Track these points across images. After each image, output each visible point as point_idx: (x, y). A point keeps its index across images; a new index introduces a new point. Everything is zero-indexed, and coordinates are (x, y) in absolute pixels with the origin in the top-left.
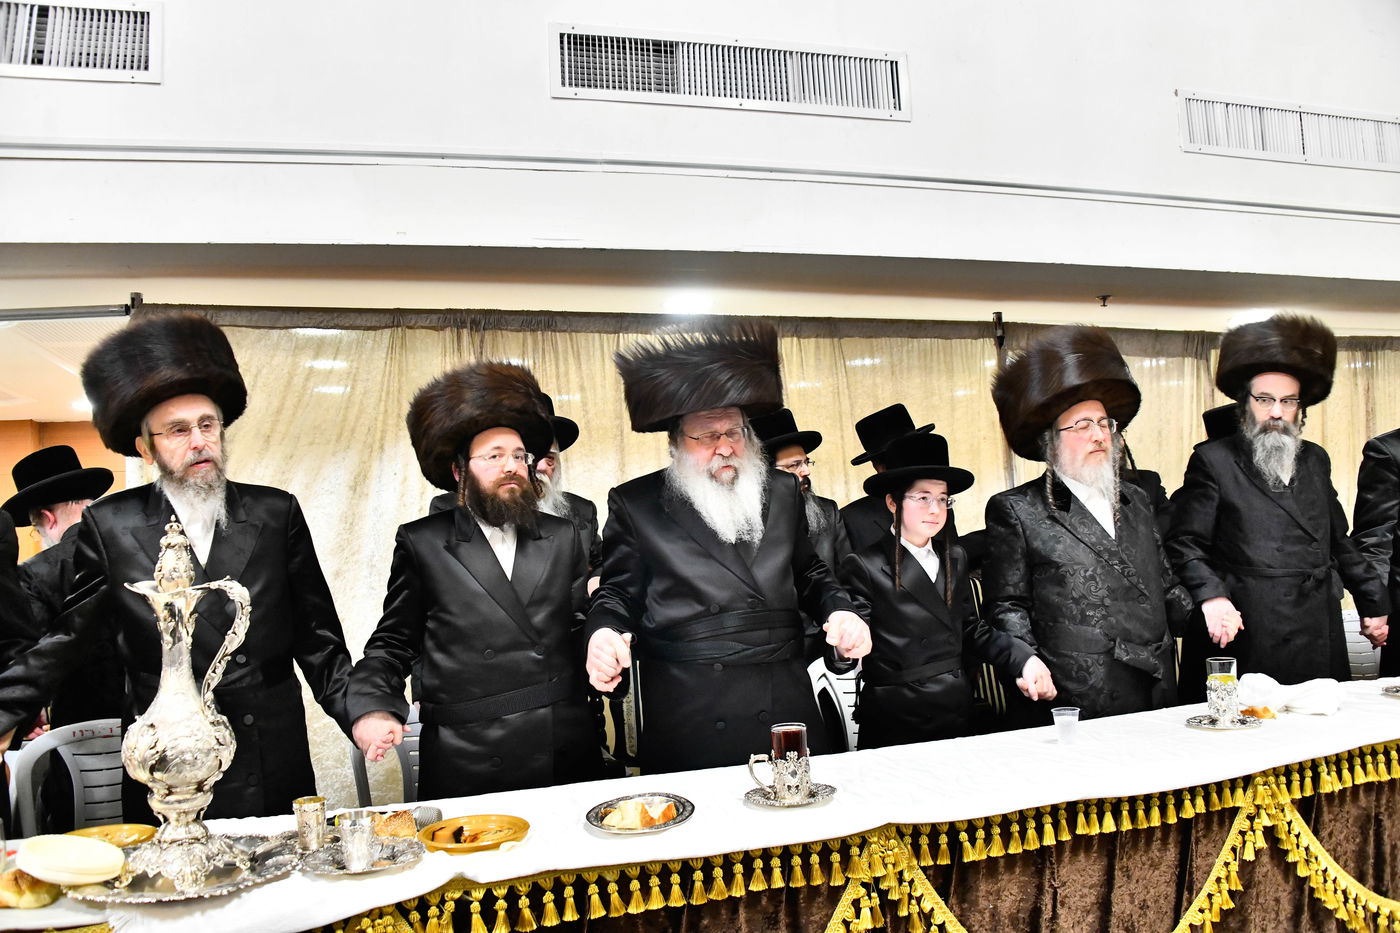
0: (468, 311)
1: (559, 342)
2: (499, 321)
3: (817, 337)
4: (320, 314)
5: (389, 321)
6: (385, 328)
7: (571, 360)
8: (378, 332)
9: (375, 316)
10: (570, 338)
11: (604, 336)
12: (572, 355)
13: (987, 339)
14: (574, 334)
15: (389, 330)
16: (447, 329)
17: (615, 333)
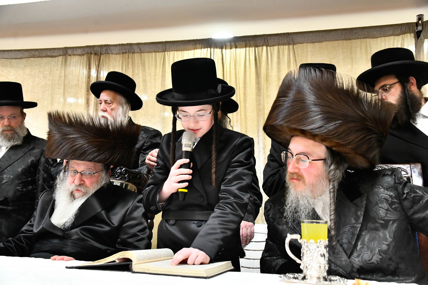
1: (135, 58)
5: (61, 53)
6: (60, 56)
7: (140, 67)
8: (57, 58)
9: (56, 51)
10: (141, 56)
11: (157, 54)
12: (141, 64)
13: (408, 35)
14: (143, 54)
15: (61, 57)
16: (85, 55)
17: (163, 52)
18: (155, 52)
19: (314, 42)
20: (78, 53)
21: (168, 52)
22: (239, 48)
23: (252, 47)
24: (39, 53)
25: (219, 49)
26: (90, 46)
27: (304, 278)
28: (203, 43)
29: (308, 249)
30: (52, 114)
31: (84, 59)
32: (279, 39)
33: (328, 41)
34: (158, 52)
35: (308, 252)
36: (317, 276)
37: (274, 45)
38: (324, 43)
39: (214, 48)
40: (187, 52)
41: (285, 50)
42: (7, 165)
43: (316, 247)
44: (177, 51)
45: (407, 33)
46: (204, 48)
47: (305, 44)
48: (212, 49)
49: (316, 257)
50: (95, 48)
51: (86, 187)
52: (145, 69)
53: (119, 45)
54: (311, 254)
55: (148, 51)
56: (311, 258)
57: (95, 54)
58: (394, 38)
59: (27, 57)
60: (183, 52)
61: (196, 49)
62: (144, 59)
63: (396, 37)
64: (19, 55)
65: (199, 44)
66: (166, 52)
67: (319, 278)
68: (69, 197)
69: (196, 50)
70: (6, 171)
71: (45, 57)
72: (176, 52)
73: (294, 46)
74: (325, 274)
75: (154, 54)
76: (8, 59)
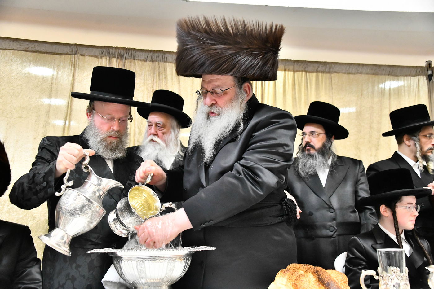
0: (116, 48)
1: (168, 69)
2: (134, 55)
3: (317, 72)
4: (27, 43)
6: (68, 54)
13: (422, 76)
23: (292, 71)
32: (318, 67)
37: (312, 72)
45: (421, 75)
73: (331, 75)
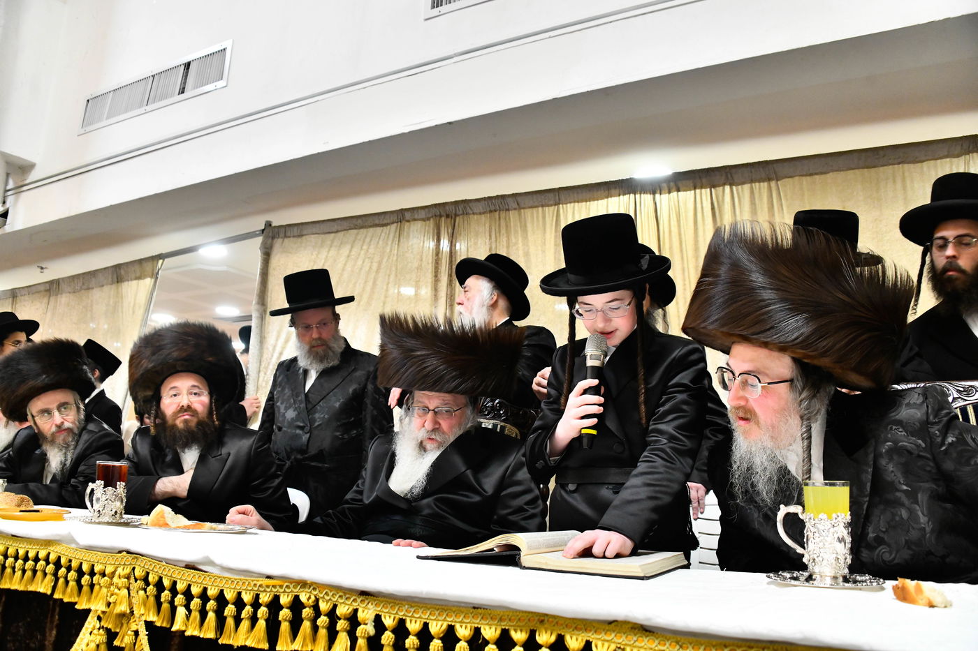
1: (511, 219)
5: (395, 218)
6: (393, 223)
7: (520, 232)
8: (389, 227)
9: (387, 217)
10: (520, 215)
11: (546, 209)
12: (521, 227)
14: (522, 211)
15: (395, 224)
16: (432, 219)
17: (555, 205)
18: (543, 206)
19: (811, 175)
20: (420, 217)
21: (564, 206)
22: (684, 191)
23: (706, 188)
24: (362, 220)
25: (649, 195)
26: (439, 204)
27: (810, 578)
28: (622, 187)
29: (816, 530)
30: (387, 317)
31: (429, 226)
32: (751, 172)
33: (837, 171)
34: (548, 206)
35: (816, 535)
36: (833, 575)
37: (743, 183)
38: (830, 175)
39: (640, 194)
40: (596, 202)
41: (762, 191)
42: (320, 398)
43: (830, 526)
44: (578, 202)
46: (624, 194)
47: (797, 178)
48: (638, 196)
49: (830, 544)
50: (447, 208)
51: (444, 433)
52: (527, 235)
53: (484, 199)
54: (822, 538)
55: (530, 205)
56: (821, 545)
57: (448, 216)
58: (951, 162)
59: (345, 228)
60: (588, 203)
61: (611, 197)
62: (525, 217)
63: (954, 160)
64: (335, 227)
65: (615, 188)
66: (561, 206)
67: (835, 578)
68: (417, 449)
69: (610, 199)
70: (319, 408)
71: (371, 227)
72: (576, 204)
73: (779, 182)
74: (846, 571)
75: (540, 209)
76: (319, 234)
